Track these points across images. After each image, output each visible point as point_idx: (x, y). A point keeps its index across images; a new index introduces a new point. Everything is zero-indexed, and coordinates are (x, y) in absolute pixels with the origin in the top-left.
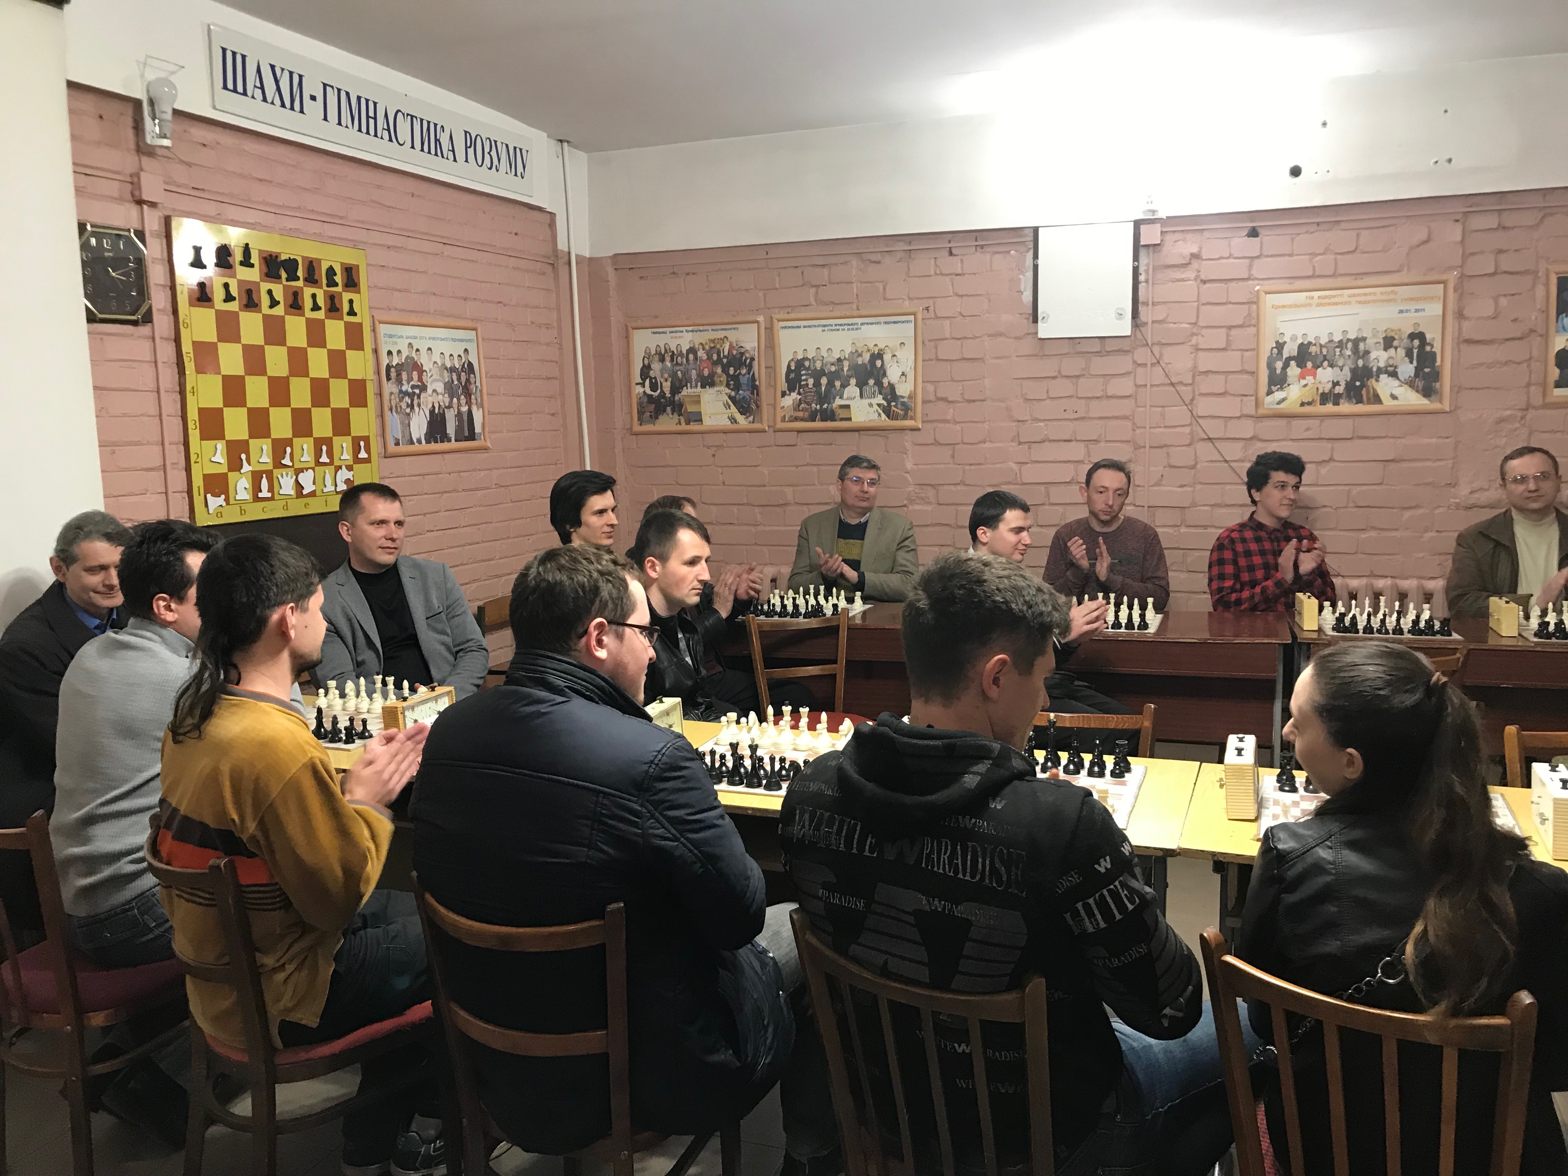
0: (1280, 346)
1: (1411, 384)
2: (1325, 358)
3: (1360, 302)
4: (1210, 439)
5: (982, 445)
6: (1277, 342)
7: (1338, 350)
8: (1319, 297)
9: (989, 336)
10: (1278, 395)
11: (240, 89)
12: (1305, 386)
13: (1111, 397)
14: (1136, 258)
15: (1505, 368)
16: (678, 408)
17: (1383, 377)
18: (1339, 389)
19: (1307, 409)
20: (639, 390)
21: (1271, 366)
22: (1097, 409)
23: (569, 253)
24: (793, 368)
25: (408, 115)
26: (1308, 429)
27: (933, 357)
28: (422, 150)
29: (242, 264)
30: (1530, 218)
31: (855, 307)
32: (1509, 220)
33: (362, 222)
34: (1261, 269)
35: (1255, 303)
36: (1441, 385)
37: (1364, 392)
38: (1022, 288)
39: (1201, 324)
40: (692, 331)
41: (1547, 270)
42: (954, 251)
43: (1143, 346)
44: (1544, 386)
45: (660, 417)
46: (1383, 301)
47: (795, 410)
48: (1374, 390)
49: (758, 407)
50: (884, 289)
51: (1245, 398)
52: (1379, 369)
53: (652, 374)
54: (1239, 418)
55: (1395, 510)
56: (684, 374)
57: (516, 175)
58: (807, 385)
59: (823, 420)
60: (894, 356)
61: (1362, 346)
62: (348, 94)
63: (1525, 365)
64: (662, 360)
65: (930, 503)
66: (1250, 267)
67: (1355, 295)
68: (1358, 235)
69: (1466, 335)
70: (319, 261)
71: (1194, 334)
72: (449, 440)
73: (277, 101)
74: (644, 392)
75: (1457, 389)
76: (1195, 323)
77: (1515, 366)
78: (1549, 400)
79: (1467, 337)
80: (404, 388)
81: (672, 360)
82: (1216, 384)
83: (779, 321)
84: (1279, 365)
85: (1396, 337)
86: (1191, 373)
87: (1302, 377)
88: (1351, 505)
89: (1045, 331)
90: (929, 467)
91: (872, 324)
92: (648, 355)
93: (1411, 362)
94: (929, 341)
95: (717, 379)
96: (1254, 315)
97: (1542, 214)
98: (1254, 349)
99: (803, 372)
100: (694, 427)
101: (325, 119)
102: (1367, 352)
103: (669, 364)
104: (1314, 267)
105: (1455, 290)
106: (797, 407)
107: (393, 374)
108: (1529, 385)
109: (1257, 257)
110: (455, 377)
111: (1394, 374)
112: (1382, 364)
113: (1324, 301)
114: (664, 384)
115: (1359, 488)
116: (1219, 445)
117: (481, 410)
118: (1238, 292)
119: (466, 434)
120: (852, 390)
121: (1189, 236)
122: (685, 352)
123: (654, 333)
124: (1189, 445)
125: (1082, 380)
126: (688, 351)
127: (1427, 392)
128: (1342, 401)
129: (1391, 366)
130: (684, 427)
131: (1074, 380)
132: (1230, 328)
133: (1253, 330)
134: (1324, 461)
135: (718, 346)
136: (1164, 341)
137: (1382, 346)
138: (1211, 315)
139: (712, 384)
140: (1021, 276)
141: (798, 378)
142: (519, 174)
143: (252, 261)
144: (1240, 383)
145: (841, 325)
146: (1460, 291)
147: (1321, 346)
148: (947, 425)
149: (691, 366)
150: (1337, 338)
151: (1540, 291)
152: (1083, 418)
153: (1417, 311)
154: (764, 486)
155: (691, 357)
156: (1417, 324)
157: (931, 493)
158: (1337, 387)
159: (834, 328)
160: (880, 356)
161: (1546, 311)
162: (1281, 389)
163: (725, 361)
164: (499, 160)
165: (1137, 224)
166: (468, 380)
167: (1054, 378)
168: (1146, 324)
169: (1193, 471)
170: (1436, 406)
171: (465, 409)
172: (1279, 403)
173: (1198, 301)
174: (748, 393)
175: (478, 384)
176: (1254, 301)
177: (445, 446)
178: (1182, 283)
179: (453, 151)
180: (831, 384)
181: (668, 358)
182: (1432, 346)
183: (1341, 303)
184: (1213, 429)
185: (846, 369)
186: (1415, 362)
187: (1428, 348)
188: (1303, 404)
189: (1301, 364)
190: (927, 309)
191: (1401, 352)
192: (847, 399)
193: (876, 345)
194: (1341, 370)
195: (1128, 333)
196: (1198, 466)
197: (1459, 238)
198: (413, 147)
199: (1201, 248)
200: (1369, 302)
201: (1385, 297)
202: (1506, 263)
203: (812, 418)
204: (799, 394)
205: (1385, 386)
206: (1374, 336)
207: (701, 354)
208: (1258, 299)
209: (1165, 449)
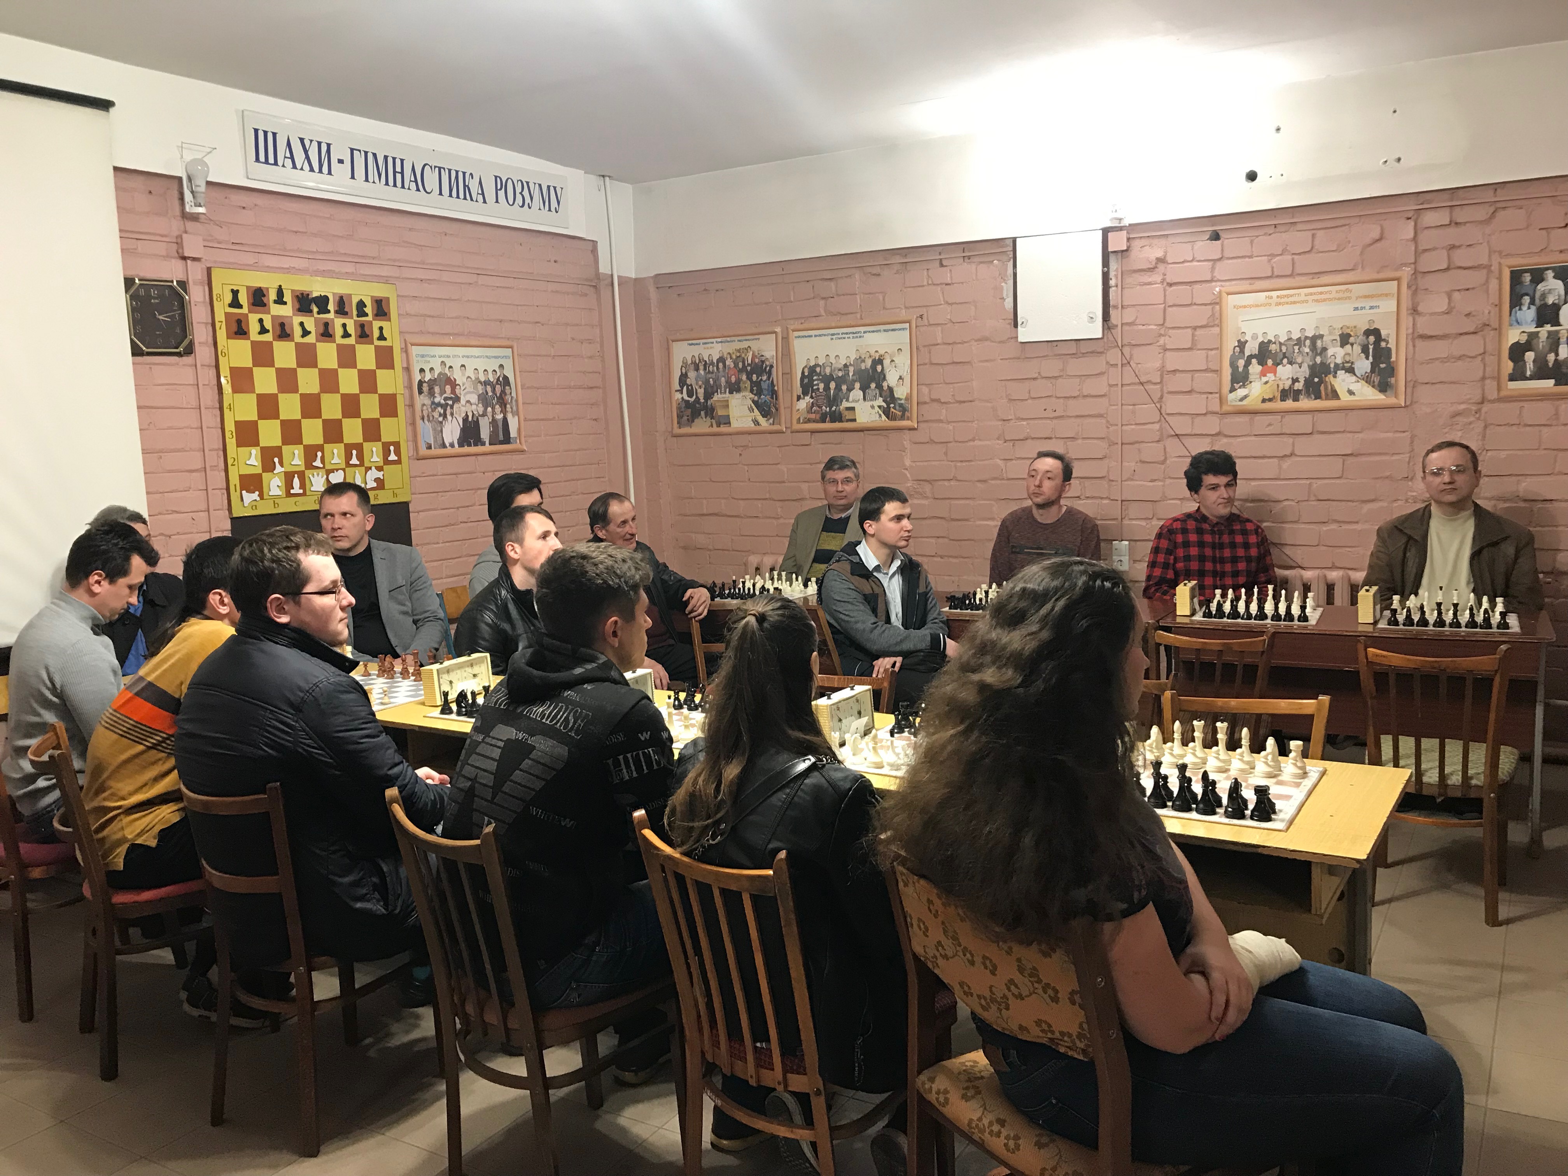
0: (1242, 345)
1: (1367, 379)
2: (1285, 356)
3: (1317, 301)
4: (1177, 435)
5: (971, 443)
6: (1239, 341)
7: (1296, 348)
8: (1278, 297)
9: (976, 341)
10: (1241, 392)
11: (271, 160)
12: (1266, 383)
13: (1087, 396)
14: (1106, 263)
15: (1460, 363)
16: (710, 412)
17: (1340, 373)
18: (1299, 386)
19: (1268, 406)
20: (678, 396)
21: (1233, 365)
22: (1075, 407)
23: (612, 275)
24: (806, 374)
25: (435, 167)
26: (1270, 425)
27: (927, 361)
28: (451, 196)
29: (275, 302)
30: (1482, 213)
31: (859, 316)
32: (1461, 215)
33: (394, 260)
34: (1223, 270)
35: (1217, 303)
36: (1396, 381)
37: (1322, 388)
38: (1005, 297)
39: (1168, 324)
40: (721, 342)
41: (1500, 264)
42: (944, 263)
43: (1115, 347)
44: (1498, 379)
45: (696, 420)
46: (1339, 299)
47: (808, 412)
48: (1332, 386)
49: (777, 410)
50: (884, 300)
51: (1210, 396)
52: (1336, 365)
53: (688, 382)
54: (1205, 414)
55: (1355, 504)
56: (715, 382)
57: (550, 210)
58: (818, 389)
59: (833, 421)
60: (892, 361)
61: (1319, 343)
62: (375, 155)
63: (1480, 358)
64: (697, 369)
65: (927, 498)
66: (1213, 269)
67: (1311, 294)
68: (1313, 236)
69: (1421, 330)
70: (350, 296)
71: (1161, 335)
72: (483, 444)
73: (306, 167)
74: (682, 398)
75: (1413, 385)
76: (1163, 325)
77: (1469, 359)
78: (1503, 393)
79: (1421, 333)
80: (437, 400)
81: (705, 369)
82: (1182, 382)
83: (793, 331)
84: (1241, 363)
85: (1352, 333)
86: (1159, 373)
87: (1263, 374)
88: (1313, 498)
89: (1024, 335)
90: (925, 464)
91: (873, 332)
92: (685, 364)
93: (1367, 358)
94: (924, 346)
95: (742, 385)
96: (1217, 315)
97: (1492, 209)
98: (1217, 349)
99: (815, 378)
100: (723, 429)
101: (353, 177)
102: (1325, 349)
103: (702, 372)
104: (1273, 268)
105: (1409, 287)
106: (810, 410)
107: (425, 388)
108: (1483, 378)
109: (1220, 259)
110: (489, 389)
111: (1351, 370)
112: (1339, 361)
113: (1283, 300)
114: (699, 390)
115: (1320, 482)
116: (1188, 441)
117: (516, 418)
118: (1202, 294)
119: (501, 437)
120: (857, 393)
121: (1155, 241)
122: (715, 361)
123: (691, 345)
124: (1158, 441)
125: (1060, 380)
126: (718, 361)
127: (1384, 387)
128: (1301, 397)
129: (1348, 362)
130: (715, 429)
131: (1053, 381)
132: (1195, 328)
133: (1216, 330)
134: (1285, 456)
135: (743, 355)
136: (1133, 342)
137: (1339, 344)
138: (1176, 316)
139: (738, 390)
140: (1003, 284)
141: (811, 383)
142: (553, 209)
143: (284, 300)
144: (1204, 381)
145: (847, 333)
146: (1414, 288)
147: (1281, 344)
148: (941, 425)
149: (721, 373)
150: (1295, 336)
151: (1494, 284)
152: (1062, 417)
153: (1371, 308)
154: (784, 482)
155: (721, 365)
156: (1371, 321)
157: (927, 488)
158: (1297, 384)
159: (841, 336)
160: (880, 361)
161: (1499, 306)
162: (1244, 386)
163: (749, 368)
164: (532, 198)
165: (1106, 232)
166: (503, 392)
167: (1034, 379)
168: (1117, 326)
169: (1163, 466)
170: (1390, 400)
171: (500, 417)
172: (1241, 400)
173: (1164, 303)
174: (768, 397)
175: (514, 394)
176: (1217, 302)
177: (479, 449)
178: (1148, 287)
179: (483, 194)
180: (838, 388)
181: (701, 367)
182: (1387, 342)
183: (1299, 302)
184: (1180, 425)
185: (851, 374)
186: (1371, 358)
187: (1383, 344)
188: (1264, 401)
189: (1262, 362)
190: (921, 317)
191: (1357, 349)
192: (853, 401)
193: (877, 351)
194: (1300, 367)
195: (1100, 336)
196: (1168, 462)
197: (1411, 235)
198: (441, 194)
199: (1166, 252)
200: (1325, 300)
201: (1341, 295)
202: (1461, 257)
203: (823, 421)
204: (812, 397)
205: (1342, 382)
206: (1331, 333)
207: (729, 362)
208: (1221, 300)
209: (1137, 446)
